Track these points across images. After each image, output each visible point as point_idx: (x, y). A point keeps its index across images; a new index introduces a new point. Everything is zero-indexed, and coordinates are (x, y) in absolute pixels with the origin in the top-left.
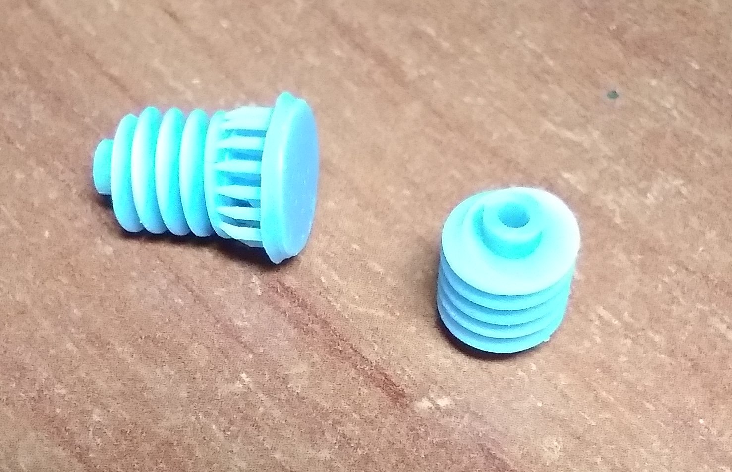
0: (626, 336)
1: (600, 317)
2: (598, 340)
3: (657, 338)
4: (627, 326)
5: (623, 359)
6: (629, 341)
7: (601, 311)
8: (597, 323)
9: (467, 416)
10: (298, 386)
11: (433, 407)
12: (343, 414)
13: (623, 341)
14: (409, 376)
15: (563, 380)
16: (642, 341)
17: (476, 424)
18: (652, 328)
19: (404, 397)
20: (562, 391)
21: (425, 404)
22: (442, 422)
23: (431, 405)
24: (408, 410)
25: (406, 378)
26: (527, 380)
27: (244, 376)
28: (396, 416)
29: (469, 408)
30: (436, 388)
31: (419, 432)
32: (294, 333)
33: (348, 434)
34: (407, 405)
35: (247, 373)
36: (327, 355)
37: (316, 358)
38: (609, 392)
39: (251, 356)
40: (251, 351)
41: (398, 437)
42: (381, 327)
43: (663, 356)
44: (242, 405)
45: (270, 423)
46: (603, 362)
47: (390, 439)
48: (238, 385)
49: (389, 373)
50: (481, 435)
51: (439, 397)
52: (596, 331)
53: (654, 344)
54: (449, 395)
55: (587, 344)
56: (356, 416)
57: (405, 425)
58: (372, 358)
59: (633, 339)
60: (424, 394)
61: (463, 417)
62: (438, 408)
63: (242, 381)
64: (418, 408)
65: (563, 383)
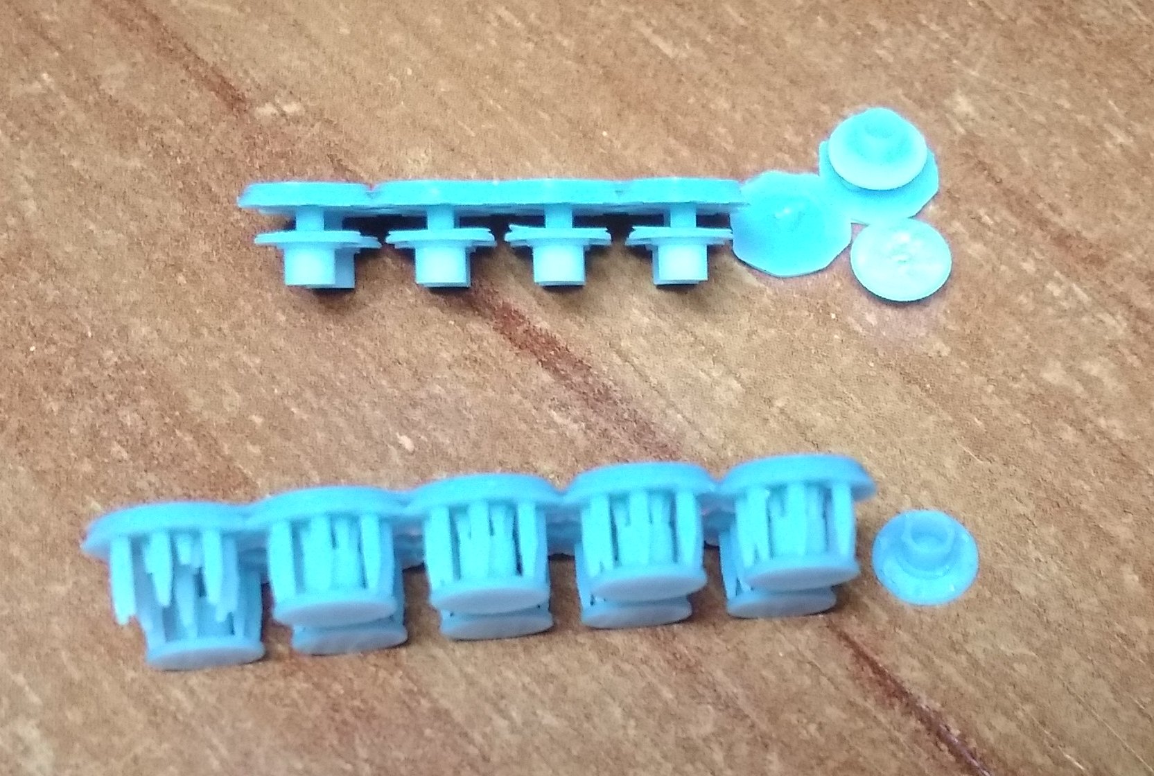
0: (529, 39)
1: (499, 18)
2: (493, 43)
3: (566, 43)
4: (531, 29)
5: (521, 64)
6: (531, 46)
7: (502, 11)
8: (495, 24)
9: (317, 125)
10: (111, 88)
11: (278, 114)
12: (164, 119)
13: (523, 44)
14: (253, 80)
15: (443, 86)
16: (548, 45)
17: (328, 133)
18: (561, 31)
19: (243, 102)
20: (440, 98)
21: (267, 111)
22: (286, 130)
23: (275, 111)
24: (246, 116)
25: (248, 81)
26: (398, 85)
27: (45, 76)
28: (229, 122)
29: (322, 115)
30: (284, 93)
31: (257, 141)
32: (114, 29)
33: (167, 141)
34: (245, 111)
35: (49, 73)
36: (154, 55)
37: (139, 57)
38: (497, 100)
39: (57, 54)
40: (58, 48)
41: (229, 145)
42: (224, 25)
43: (569, 62)
44: (38, 107)
45: (71, 128)
46: (495, 67)
47: (219, 148)
48: (36, 87)
49: (228, 75)
50: (332, 145)
51: (287, 102)
52: (492, 33)
53: (560, 47)
54: (300, 99)
55: (479, 47)
56: (180, 122)
57: (240, 133)
58: (209, 59)
59: (536, 44)
60: (268, 98)
61: (312, 126)
62: (284, 114)
63: (41, 81)
64: (259, 115)
65: (442, 90)
